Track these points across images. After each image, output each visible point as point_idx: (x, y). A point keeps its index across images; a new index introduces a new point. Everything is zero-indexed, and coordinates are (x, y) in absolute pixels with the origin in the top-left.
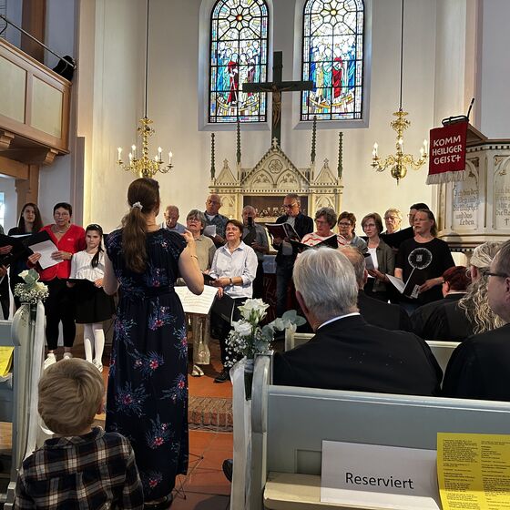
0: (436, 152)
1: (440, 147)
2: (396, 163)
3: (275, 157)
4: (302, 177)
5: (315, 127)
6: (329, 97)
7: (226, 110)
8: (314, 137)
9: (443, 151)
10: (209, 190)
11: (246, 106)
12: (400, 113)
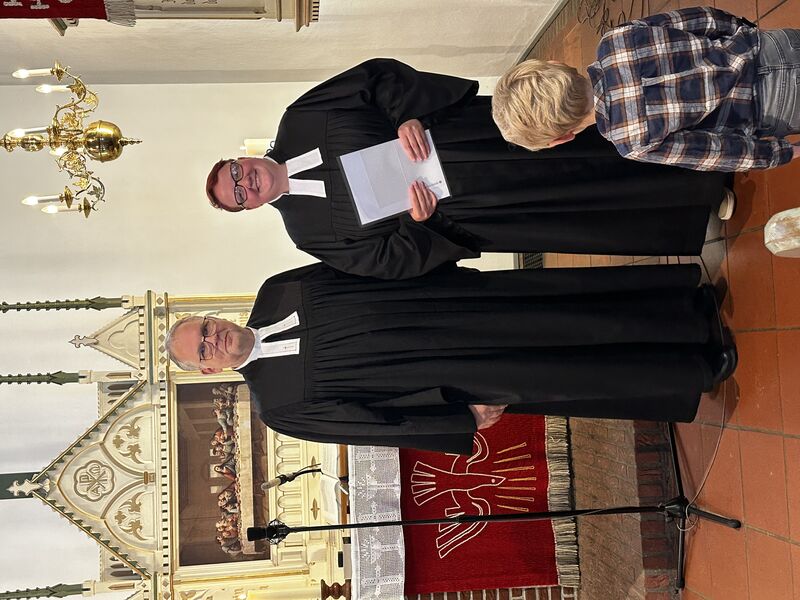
2: (81, 149)
3: (68, 483)
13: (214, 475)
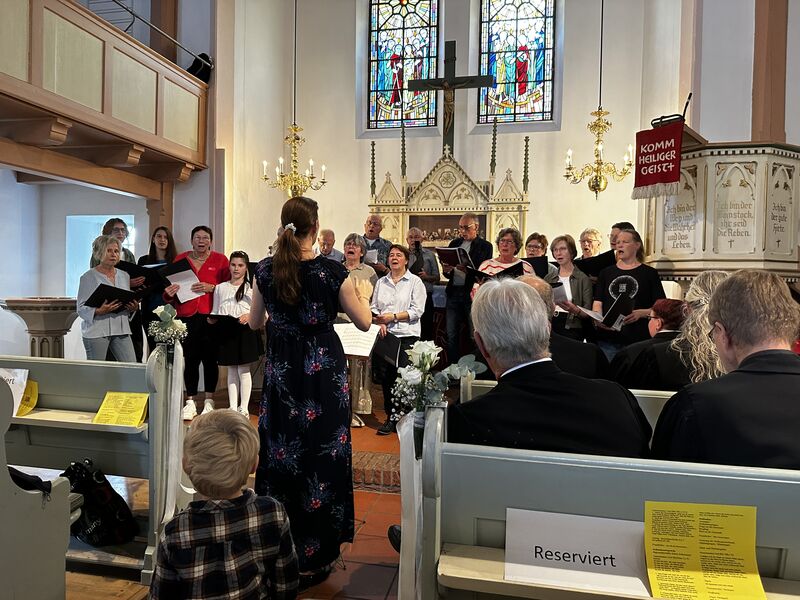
0: (644, 160)
1: (648, 153)
2: (595, 174)
3: (448, 169)
4: (479, 191)
5: (495, 131)
6: (512, 94)
7: (388, 112)
8: (494, 143)
9: (652, 159)
10: (369, 209)
11: (412, 108)
12: (599, 112)
13: (446, 230)
